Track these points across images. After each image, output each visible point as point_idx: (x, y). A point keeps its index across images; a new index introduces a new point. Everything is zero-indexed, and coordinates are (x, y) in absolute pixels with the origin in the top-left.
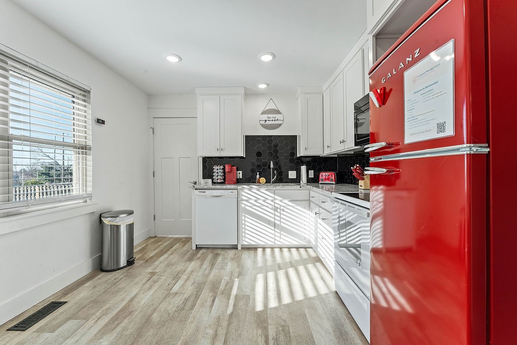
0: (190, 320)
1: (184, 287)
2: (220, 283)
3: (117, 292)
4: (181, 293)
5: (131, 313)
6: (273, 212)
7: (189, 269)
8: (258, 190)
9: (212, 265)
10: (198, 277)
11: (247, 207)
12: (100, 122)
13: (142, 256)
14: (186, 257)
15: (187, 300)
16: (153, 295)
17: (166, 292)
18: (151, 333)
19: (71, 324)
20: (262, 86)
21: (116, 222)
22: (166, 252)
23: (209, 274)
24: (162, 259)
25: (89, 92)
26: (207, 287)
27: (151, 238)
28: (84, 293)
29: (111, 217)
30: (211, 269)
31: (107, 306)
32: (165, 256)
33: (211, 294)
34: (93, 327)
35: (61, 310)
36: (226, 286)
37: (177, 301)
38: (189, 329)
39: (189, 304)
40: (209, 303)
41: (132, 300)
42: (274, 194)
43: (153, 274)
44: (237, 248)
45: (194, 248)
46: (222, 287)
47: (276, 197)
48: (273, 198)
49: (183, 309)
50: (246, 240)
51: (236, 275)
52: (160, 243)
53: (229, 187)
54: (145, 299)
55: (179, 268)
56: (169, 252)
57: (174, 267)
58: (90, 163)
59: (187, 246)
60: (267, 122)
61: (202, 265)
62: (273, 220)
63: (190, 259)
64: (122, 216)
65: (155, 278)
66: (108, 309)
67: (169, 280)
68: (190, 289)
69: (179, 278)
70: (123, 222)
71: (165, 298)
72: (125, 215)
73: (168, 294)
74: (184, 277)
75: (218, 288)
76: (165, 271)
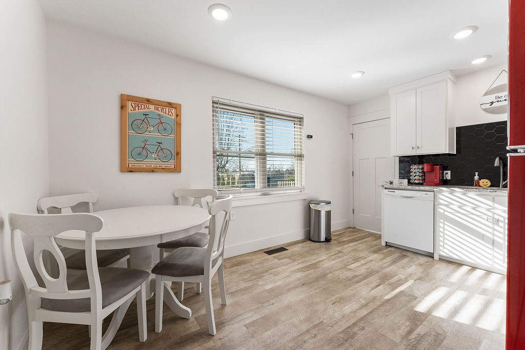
0: (351, 288)
1: (358, 268)
2: (392, 277)
3: (314, 254)
4: (354, 271)
5: (316, 268)
6: (491, 225)
7: (370, 258)
8: (464, 194)
9: (394, 262)
10: (375, 266)
11: (446, 213)
12: (310, 137)
13: (337, 239)
14: (372, 249)
15: (356, 276)
16: (334, 264)
17: (343, 266)
18: (323, 283)
19: (286, 260)
20: (479, 61)
21: (318, 208)
22: (357, 241)
23: (387, 267)
24: (351, 244)
25: (302, 118)
26: (379, 275)
27: (350, 228)
28: (297, 248)
29: (315, 204)
30: (391, 265)
31: (306, 259)
32: (355, 243)
33: (378, 281)
34: (296, 266)
35: (285, 252)
36: (397, 281)
37: (350, 274)
38: (349, 292)
39: (357, 279)
40: (373, 285)
41: (320, 261)
42: (494, 201)
43: (340, 252)
44: (433, 258)
45: (384, 244)
46: (392, 281)
47: (496, 205)
48: (491, 206)
49: (350, 280)
50: (445, 250)
51: (415, 278)
52: (355, 233)
53: (427, 188)
54: (328, 264)
55: (362, 255)
56: (359, 242)
57: (358, 253)
58: (303, 166)
59: (378, 241)
60: (494, 105)
61: (384, 259)
62: (490, 236)
63: (375, 252)
64: (322, 204)
65: (340, 255)
66: (306, 261)
67: (349, 260)
68: (363, 270)
69: (358, 261)
70: (323, 209)
71: (341, 269)
72: (324, 204)
73: (345, 267)
74: (363, 262)
75: (388, 280)
76: (349, 253)
